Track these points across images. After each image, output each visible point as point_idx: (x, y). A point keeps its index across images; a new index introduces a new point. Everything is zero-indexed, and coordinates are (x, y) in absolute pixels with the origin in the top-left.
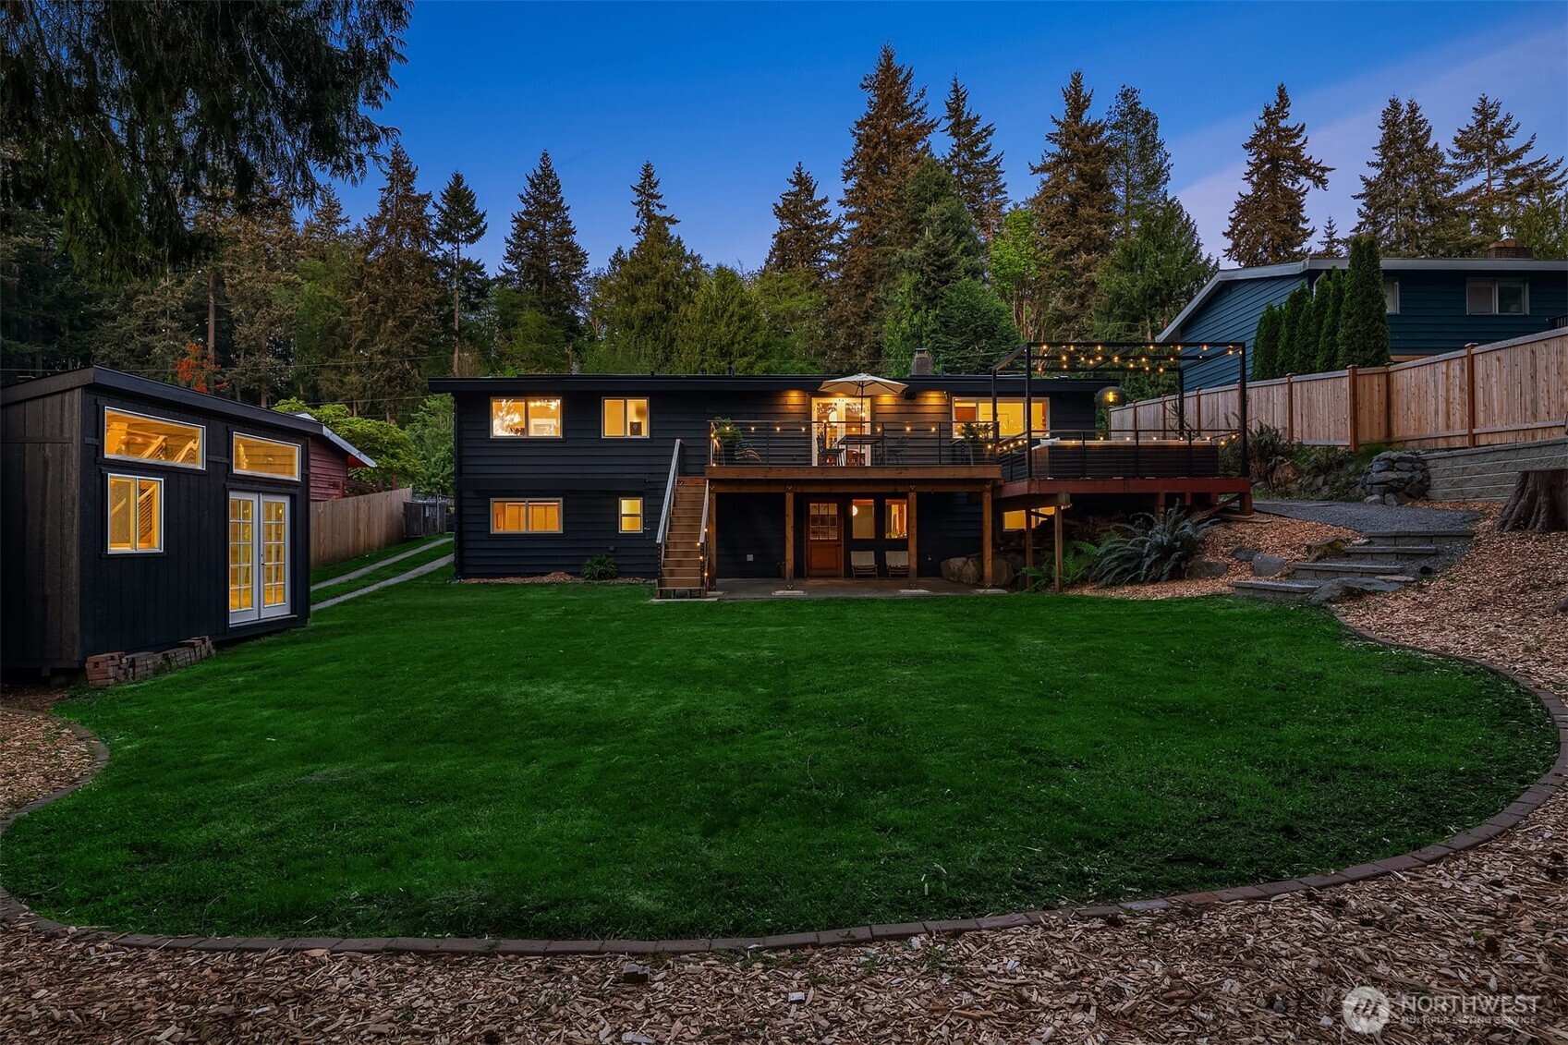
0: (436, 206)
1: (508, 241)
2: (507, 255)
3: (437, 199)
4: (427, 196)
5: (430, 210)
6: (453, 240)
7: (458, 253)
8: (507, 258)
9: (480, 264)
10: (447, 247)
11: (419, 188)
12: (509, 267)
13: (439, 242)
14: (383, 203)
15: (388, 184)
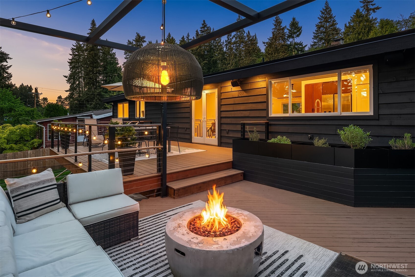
0: (287, 29)
1: (314, 33)
2: (313, 37)
3: (288, 27)
4: (285, 27)
5: (286, 31)
6: (293, 37)
7: (294, 41)
8: (313, 38)
9: (301, 42)
10: (291, 40)
11: (283, 25)
12: (315, 41)
13: (289, 39)
14: (273, 33)
15: (274, 27)
